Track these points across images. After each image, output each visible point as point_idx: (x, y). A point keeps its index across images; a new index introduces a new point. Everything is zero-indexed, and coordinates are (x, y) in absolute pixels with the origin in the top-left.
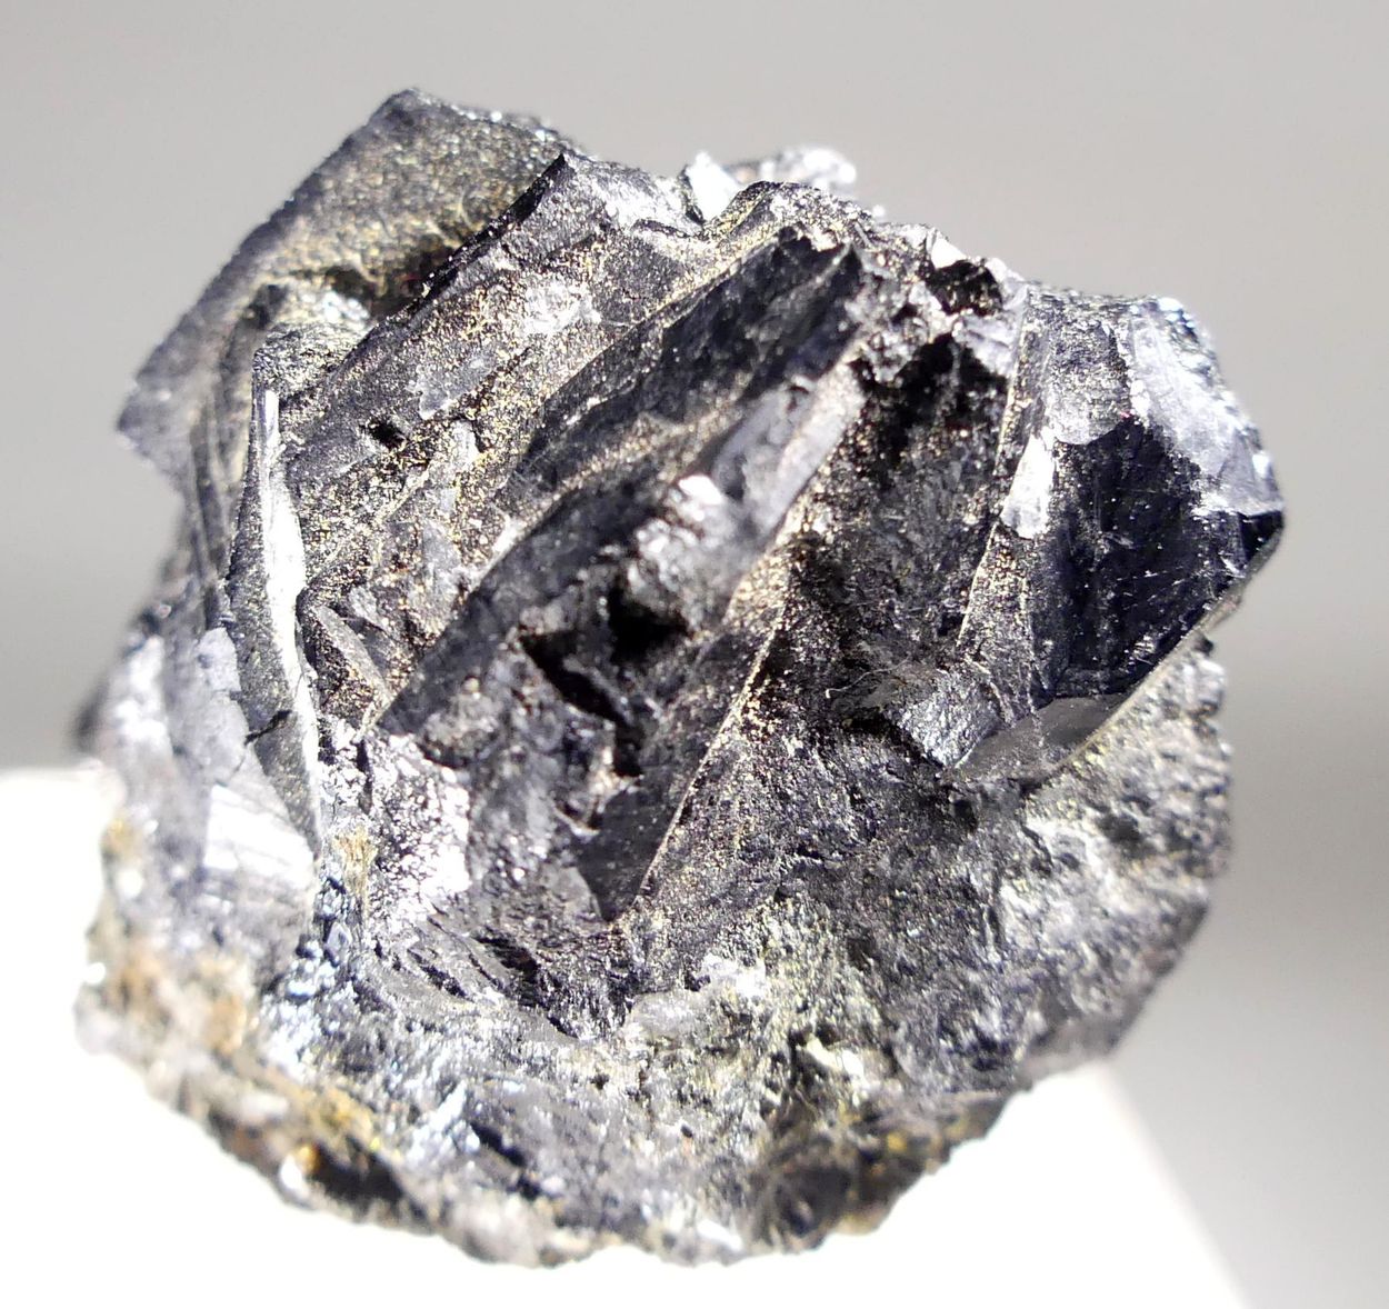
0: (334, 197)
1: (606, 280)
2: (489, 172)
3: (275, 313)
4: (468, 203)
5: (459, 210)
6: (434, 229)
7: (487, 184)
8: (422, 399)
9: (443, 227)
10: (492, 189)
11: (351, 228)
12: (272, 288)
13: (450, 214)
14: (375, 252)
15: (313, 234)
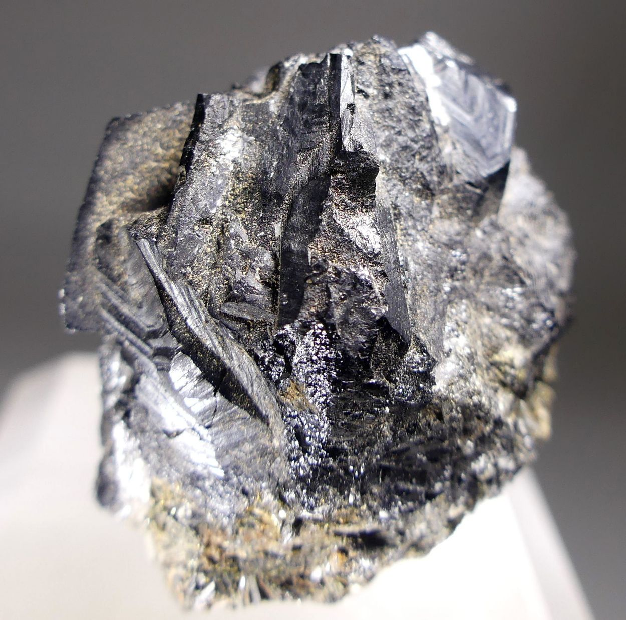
0: (107, 176)
1: (246, 125)
2: (163, 130)
3: (111, 232)
4: (162, 146)
5: (160, 151)
6: (154, 164)
7: (165, 135)
8: (208, 206)
9: (157, 161)
10: (168, 135)
11: (121, 184)
12: (103, 225)
13: (157, 155)
14: (136, 187)
15: (107, 195)
